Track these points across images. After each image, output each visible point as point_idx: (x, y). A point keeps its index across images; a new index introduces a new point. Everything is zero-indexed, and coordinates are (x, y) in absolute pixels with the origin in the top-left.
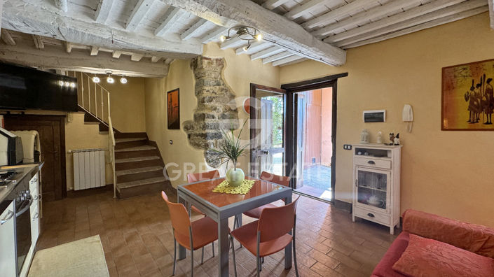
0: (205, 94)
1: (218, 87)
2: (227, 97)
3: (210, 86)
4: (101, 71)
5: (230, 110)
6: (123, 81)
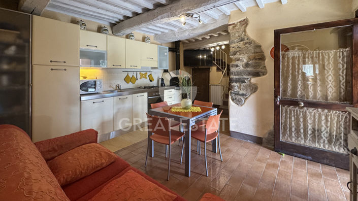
1: (242, 42)
2: (251, 48)
3: (234, 43)
4: (215, 44)
5: (255, 59)
6: (223, 47)
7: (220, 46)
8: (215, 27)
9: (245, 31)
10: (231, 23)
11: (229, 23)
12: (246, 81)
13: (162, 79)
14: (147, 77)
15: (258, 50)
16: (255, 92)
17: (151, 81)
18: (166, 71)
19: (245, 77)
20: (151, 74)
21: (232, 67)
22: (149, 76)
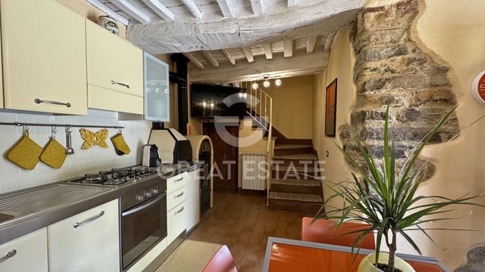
0: (368, 75)
1: (399, 58)
2: (424, 74)
3: (380, 59)
4: (260, 76)
5: (431, 99)
6: (278, 83)
7: (272, 81)
8: (318, 17)
9: (408, 30)
10: (375, 5)
11: (370, 6)
12: (406, 154)
13: (154, 149)
14: (108, 141)
15: (439, 79)
16: (428, 178)
17: (120, 153)
18: (157, 126)
19: (405, 143)
20: (119, 135)
21: (372, 118)
22: (112, 139)
